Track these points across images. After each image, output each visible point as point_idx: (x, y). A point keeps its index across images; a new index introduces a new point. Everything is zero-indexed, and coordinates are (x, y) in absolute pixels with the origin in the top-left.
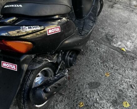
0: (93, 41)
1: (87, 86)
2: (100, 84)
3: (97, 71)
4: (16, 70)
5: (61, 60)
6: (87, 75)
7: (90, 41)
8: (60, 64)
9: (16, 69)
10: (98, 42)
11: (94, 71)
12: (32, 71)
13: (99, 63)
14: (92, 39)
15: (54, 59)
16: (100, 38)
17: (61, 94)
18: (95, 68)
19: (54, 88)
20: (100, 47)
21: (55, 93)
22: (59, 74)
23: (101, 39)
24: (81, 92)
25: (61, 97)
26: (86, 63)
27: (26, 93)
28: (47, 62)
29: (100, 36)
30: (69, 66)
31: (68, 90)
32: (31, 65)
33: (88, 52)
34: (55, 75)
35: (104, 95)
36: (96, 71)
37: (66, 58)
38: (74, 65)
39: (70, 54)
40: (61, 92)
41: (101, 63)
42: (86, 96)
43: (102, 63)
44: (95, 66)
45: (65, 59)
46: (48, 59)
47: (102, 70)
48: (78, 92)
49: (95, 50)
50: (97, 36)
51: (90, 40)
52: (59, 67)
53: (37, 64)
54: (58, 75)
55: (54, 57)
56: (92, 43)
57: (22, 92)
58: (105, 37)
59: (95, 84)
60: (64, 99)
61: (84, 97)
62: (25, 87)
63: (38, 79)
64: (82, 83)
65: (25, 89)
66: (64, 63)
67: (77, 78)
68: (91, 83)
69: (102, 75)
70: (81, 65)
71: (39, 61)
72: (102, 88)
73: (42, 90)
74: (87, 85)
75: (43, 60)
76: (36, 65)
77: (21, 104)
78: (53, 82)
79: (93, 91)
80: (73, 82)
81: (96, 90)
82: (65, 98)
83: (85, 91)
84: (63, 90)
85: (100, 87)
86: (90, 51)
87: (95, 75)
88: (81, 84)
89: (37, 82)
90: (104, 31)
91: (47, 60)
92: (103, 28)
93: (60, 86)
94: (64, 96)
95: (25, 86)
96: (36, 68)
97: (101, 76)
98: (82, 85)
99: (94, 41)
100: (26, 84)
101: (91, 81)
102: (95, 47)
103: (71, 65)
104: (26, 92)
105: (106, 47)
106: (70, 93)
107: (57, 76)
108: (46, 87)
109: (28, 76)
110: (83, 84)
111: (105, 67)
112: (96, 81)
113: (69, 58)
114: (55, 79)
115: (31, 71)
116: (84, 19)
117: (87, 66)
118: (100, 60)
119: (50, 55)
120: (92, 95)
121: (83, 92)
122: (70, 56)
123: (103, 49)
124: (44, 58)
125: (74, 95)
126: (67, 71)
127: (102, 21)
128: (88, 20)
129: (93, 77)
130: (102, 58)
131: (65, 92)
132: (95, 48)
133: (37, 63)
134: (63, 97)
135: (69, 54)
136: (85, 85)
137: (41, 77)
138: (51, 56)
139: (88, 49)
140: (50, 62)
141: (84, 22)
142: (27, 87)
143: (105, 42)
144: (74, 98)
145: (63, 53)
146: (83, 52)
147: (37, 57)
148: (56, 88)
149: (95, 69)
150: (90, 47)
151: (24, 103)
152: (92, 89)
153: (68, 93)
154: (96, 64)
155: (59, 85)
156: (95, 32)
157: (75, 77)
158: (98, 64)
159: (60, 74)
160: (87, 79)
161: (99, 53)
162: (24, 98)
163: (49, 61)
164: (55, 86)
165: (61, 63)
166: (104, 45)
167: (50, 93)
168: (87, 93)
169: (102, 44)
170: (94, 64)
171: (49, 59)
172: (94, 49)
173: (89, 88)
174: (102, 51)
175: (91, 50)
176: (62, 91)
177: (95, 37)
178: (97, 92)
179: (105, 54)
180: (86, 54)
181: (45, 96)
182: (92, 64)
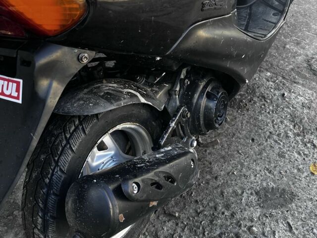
0: (269, 74)
1: (253, 198)
2: (293, 196)
3: (284, 157)
4: (20, 101)
5: (178, 103)
6: (254, 166)
7: (262, 75)
8: (175, 116)
9: (18, 98)
10: (284, 78)
11: (274, 156)
12: (81, 123)
13: (290, 134)
14: (267, 70)
15: (158, 97)
16: (291, 67)
17: (171, 216)
18: (277, 146)
19: (152, 184)
20: (290, 91)
21: (155, 203)
22: (170, 148)
23: (292, 69)
24: (233, 215)
25: (170, 224)
26: (250, 132)
27: (54, 194)
28: (135, 101)
29: (289, 62)
30: (203, 128)
31: (193, 206)
32: (82, 102)
33: (255, 103)
34: (156, 147)
35: (307, 230)
36: (281, 155)
37: (195, 101)
38: (217, 126)
39: (209, 89)
40: (171, 209)
41: (294, 134)
42: (250, 228)
43: (298, 135)
44: (276, 141)
45: (192, 104)
46: (139, 92)
47: (299, 154)
48: (223, 213)
49: (275, 97)
50: (282, 62)
51: (260, 71)
52: (173, 125)
53: (102, 102)
54: (167, 149)
55: (157, 92)
56: (268, 80)
57: (42, 188)
58: (305, 65)
59: (278, 195)
60: (179, 230)
61: (244, 231)
62: (53, 175)
63: (100, 157)
64: (236, 188)
65: (51, 179)
66: (189, 115)
67: (222, 173)
68: (265, 190)
69: (299, 170)
70: (234, 135)
71: (108, 93)
72: (300, 210)
73: (111, 187)
74: (252, 194)
75: (122, 92)
76: (96, 104)
77: (36, 231)
78: (151, 166)
79: (271, 215)
80: (208, 183)
81: (282, 212)
82: (183, 230)
83: (246, 214)
84: (177, 204)
85: (293, 204)
86: (261, 100)
87: (278, 169)
88: (235, 192)
89: (99, 165)
90: (301, 51)
91: (136, 96)
92: (298, 44)
93: (173, 182)
94: (179, 222)
95: (53, 171)
96: (96, 112)
97: (296, 171)
98: (237, 195)
99: (273, 73)
100: (57, 162)
101: (265, 184)
102: (275, 89)
103: (210, 125)
104: (55, 189)
105: (309, 92)
106: (198, 214)
107: (162, 153)
108: (126, 180)
109: (68, 136)
110: (240, 192)
111: (308, 148)
112: (282, 187)
113: (204, 101)
114: (158, 159)
115: (77, 122)
116: (250, 7)
117: (253, 140)
118: (292, 127)
119: (144, 84)
120: (268, 229)
121: (238, 216)
122: (210, 96)
123: (301, 98)
124: (125, 88)
125: (211, 222)
126: (195, 144)
127: (294, 25)
128: (261, 9)
129: (270, 172)
130: (297, 120)
131: (182, 210)
132: (277, 93)
133: (102, 97)
134: (177, 224)
135: (205, 87)
136: (245, 194)
137: (113, 153)
138: (149, 90)
139: (255, 93)
140: (144, 104)
141: (250, 14)
142: (59, 176)
143: (305, 78)
144: (211, 231)
145: (188, 82)
146: (241, 101)
147: (104, 81)
148: (158, 186)
149: (277, 151)
150: (262, 89)
151: (44, 231)
152: (268, 208)
153: (194, 214)
154: (279, 135)
155: (170, 178)
156: (275, 51)
157: (215, 168)
158: (287, 137)
159: (174, 149)
160: (253, 178)
161: (288, 107)
162: (45, 211)
163: (143, 100)
164: (157, 179)
165: (178, 111)
166: (303, 85)
167: (137, 201)
168: (252, 220)
169: (298, 83)
170: (275, 137)
171: (143, 95)
172: (275, 95)
173: (259, 205)
174: (298, 103)
175: (264, 97)
176: (173, 206)
177: (275, 63)
178: (285, 219)
179: (305, 111)
180: (249, 106)
181: (118, 211)
182: (269, 137)
